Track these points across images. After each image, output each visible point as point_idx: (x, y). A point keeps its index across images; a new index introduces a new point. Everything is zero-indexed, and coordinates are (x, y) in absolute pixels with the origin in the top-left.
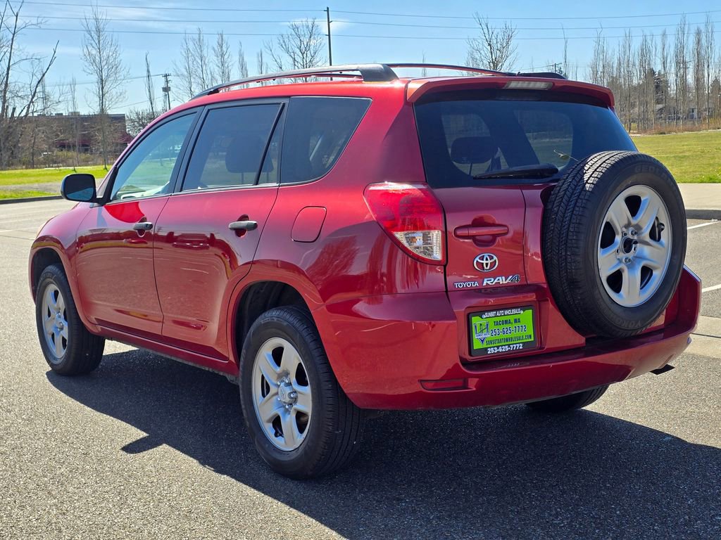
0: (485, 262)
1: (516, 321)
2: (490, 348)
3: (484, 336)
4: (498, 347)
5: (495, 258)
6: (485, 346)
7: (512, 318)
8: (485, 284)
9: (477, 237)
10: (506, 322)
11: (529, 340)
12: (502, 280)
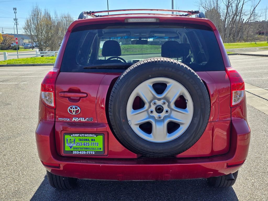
0: (73, 110)
1: (92, 140)
2: (75, 151)
3: (72, 145)
4: (79, 151)
5: (78, 108)
6: (72, 149)
7: (90, 139)
8: (73, 120)
9: (71, 97)
10: (86, 140)
11: (100, 150)
12: (82, 120)
